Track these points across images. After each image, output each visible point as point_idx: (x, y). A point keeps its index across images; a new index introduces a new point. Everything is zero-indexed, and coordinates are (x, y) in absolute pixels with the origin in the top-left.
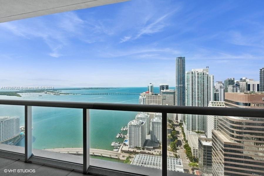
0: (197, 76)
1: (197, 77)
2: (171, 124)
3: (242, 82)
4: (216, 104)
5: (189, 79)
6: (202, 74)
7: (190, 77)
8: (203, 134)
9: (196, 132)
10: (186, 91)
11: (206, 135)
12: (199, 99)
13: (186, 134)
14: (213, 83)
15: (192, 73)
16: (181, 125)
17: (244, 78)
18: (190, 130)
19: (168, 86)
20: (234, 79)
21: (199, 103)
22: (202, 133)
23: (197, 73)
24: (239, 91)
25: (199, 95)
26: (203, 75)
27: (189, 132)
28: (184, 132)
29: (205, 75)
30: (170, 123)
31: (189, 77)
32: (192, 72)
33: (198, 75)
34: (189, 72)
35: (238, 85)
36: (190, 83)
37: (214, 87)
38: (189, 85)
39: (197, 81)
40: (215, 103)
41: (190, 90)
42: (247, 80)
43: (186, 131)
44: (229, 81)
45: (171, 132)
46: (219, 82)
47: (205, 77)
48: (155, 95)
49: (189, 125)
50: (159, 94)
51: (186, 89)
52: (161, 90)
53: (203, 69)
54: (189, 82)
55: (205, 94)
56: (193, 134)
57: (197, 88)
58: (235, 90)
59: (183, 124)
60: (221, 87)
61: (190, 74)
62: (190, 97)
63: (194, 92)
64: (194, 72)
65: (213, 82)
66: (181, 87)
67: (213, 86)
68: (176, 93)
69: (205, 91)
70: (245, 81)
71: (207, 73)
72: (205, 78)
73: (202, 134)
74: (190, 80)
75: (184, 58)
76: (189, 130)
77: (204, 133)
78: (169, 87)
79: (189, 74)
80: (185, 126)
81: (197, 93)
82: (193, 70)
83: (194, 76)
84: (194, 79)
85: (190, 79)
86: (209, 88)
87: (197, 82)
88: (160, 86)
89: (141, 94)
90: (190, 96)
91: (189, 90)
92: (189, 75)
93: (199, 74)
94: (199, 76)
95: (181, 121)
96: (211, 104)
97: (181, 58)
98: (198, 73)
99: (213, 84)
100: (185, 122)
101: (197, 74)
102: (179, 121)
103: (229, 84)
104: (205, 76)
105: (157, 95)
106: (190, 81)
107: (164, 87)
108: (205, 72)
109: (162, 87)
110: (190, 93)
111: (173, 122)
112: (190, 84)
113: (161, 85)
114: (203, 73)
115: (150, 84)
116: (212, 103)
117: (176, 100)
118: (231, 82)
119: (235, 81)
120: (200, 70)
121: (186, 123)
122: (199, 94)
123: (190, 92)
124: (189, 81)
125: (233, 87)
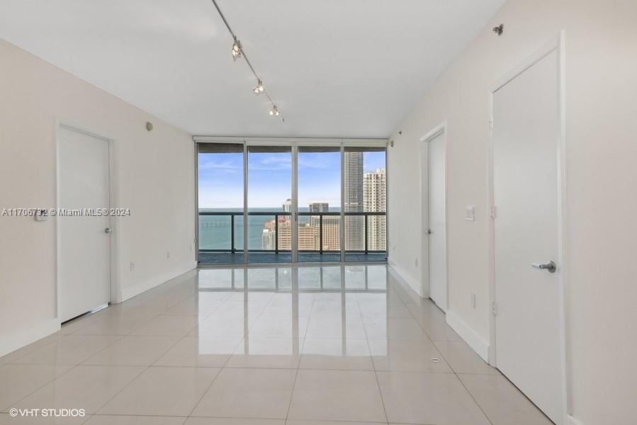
5: (371, 191)
7: (373, 186)
15: (377, 178)
31: (371, 185)
32: (377, 175)
34: (371, 175)
36: (373, 198)
38: (371, 202)
50: (308, 225)
52: (313, 216)
54: (371, 197)
61: (373, 180)
62: (373, 229)
64: (380, 176)
66: (354, 207)
74: (373, 192)
78: (329, 206)
79: (371, 179)
82: (378, 171)
83: (380, 184)
84: (380, 190)
85: (373, 189)
88: (311, 206)
89: (267, 224)
90: (373, 226)
92: (371, 182)
105: (304, 225)
106: (373, 195)
107: (318, 208)
109: (315, 208)
112: (373, 201)
113: (313, 202)
124: (371, 194)
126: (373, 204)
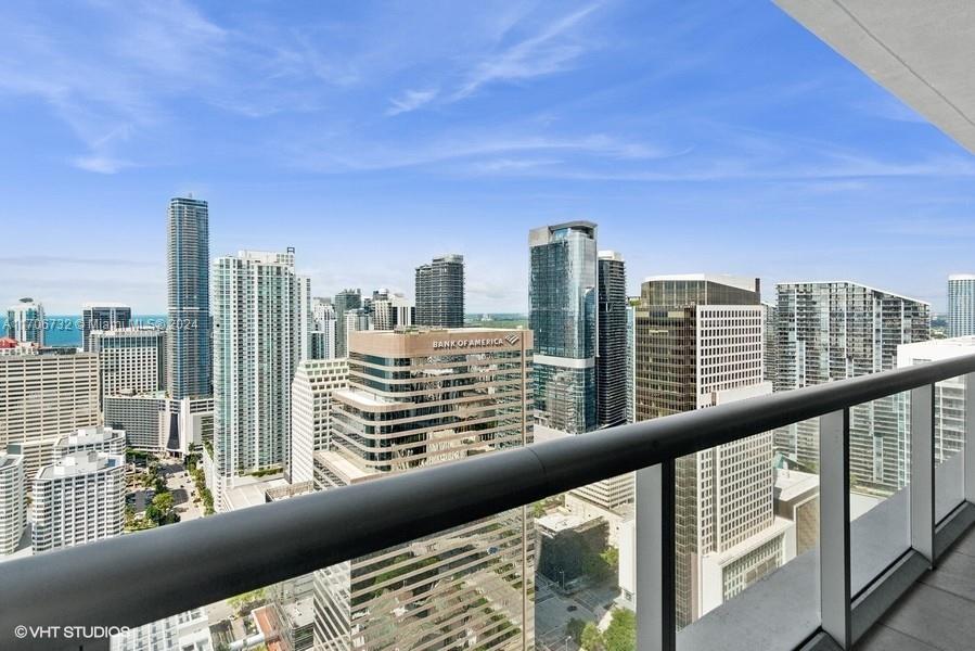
0: (256, 275)
1: (256, 280)
2: (147, 470)
3: (379, 302)
4: (318, 368)
5: (228, 287)
6: (275, 269)
7: (232, 280)
8: (279, 475)
9: (254, 474)
10: (216, 331)
11: (285, 477)
12: (265, 356)
13: (214, 494)
14: (309, 303)
15: (240, 266)
16: (191, 461)
17: (381, 291)
18: (233, 471)
20: (359, 291)
21: (265, 369)
22: (274, 472)
23: (256, 265)
24: (371, 326)
25: (265, 344)
26: (278, 273)
27: (228, 481)
28: (208, 487)
29: (283, 274)
30: (144, 466)
31: (228, 277)
32: (239, 262)
33: (260, 273)
34: (227, 261)
35: (369, 310)
36: (232, 299)
37: (310, 315)
38: (228, 307)
39: (256, 294)
40: (315, 366)
41: (232, 328)
42: (390, 296)
43: (215, 479)
44: (348, 297)
45: (149, 502)
46: (323, 301)
47: (283, 283)
48: (62, 352)
49: (229, 456)
50: (80, 350)
51: (215, 323)
52: (93, 332)
53: (278, 256)
54: (229, 297)
55: (283, 339)
56: (241, 487)
57: (256, 318)
58: (363, 324)
59: (200, 456)
60: (327, 316)
61: (232, 269)
62: (232, 352)
63: (245, 335)
64: (244, 263)
65: (308, 298)
66: (191, 315)
67: (309, 312)
68: (170, 341)
69: (283, 329)
70: (385, 297)
71: (291, 270)
72: (285, 285)
73: (273, 476)
74: (232, 290)
75: (205, 204)
76: (229, 475)
77: (281, 470)
78: (132, 314)
79: (228, 267)
80: (209, 465)
81: (256, 337)
82: (241, 255)
83: (245, 276)
84: (245, 287)
85: (232, 285)
86: (296, 320)
87: (256, 299)
88: (85, 312)
90: (232, 347)
91: (228, 327)
92: (228, 272)
93: (265, 269)
94: (265, 276)
95: (192, 447)
96: (304, 370)
97: (190, 202)
98: (260, 268)
99: (309, 307)
100: (211, 448)
101: (256, 270)
102: (184, 449)
103: (349, 306)
104: (283, 277)
105: (73, 351)
106: (232, 294)
107: (107, 318)
108: (282, 264)
109: (100, 317)
110: (232, 338)
111: (156, 459)
112: (232, 304)
113: (91, 305)
114: (278, 268)
115: (25, 301)
116: (308, 366)
117: (170, 370)
118: (351, 300)
119: (363, 299)
120: (268, 259)
121: (217, 452)
122: (265, 339)
123: (232, 333)
124: (228, 292)
125: (359, 314)
126: (232, 309)
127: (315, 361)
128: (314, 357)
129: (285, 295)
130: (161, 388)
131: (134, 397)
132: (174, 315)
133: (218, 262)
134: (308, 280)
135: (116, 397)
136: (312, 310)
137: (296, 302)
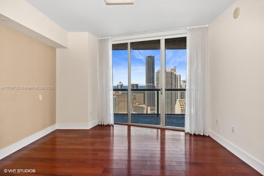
1: (166, 76)
4: (183, 102)
6: (171, 73)
12: (168, 97)
14: (180, 82)
19: (138, 85)
21: (168, 101)
25: (168, 94)
26: (172, 74)
29: (173, 74)
31: (159, 76)
38: (159, 84)
40: (182, 101)
53: (172, 69)
66: (150, 86)
67: (180, 85)
68: (146, 92)
71: (175, 73)
72: (174, 77)
75: (154, 57)
85: (160, 78)
93: (168, 73)
94: (168, 75)
96: (179, 102)
97: (150, 57)
101: (166, 73)
104: (173, 75)
107: (134, 86)
108: (173, 71)
115: (120, 83)
116: (179, 101)
117: (146, 100)
120: (169, 70)
124: (159, 80)
127: (182, 100)
128: (182, 99)
129: (174, 80)
130: (144, 104)
131: (139, 106)
132: (146, 85)
133: (156, 72)
134: (180, 76)
135: (135, 105)
136: (181, 84)
137: (176, 82)
